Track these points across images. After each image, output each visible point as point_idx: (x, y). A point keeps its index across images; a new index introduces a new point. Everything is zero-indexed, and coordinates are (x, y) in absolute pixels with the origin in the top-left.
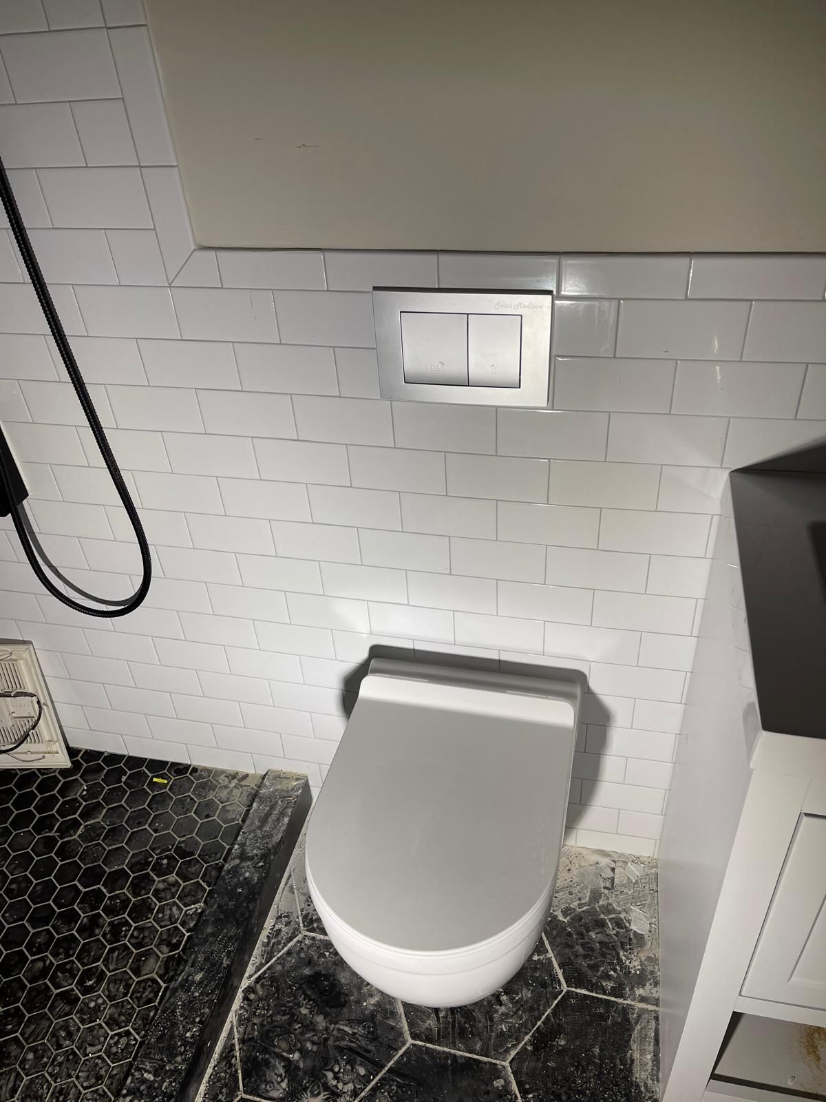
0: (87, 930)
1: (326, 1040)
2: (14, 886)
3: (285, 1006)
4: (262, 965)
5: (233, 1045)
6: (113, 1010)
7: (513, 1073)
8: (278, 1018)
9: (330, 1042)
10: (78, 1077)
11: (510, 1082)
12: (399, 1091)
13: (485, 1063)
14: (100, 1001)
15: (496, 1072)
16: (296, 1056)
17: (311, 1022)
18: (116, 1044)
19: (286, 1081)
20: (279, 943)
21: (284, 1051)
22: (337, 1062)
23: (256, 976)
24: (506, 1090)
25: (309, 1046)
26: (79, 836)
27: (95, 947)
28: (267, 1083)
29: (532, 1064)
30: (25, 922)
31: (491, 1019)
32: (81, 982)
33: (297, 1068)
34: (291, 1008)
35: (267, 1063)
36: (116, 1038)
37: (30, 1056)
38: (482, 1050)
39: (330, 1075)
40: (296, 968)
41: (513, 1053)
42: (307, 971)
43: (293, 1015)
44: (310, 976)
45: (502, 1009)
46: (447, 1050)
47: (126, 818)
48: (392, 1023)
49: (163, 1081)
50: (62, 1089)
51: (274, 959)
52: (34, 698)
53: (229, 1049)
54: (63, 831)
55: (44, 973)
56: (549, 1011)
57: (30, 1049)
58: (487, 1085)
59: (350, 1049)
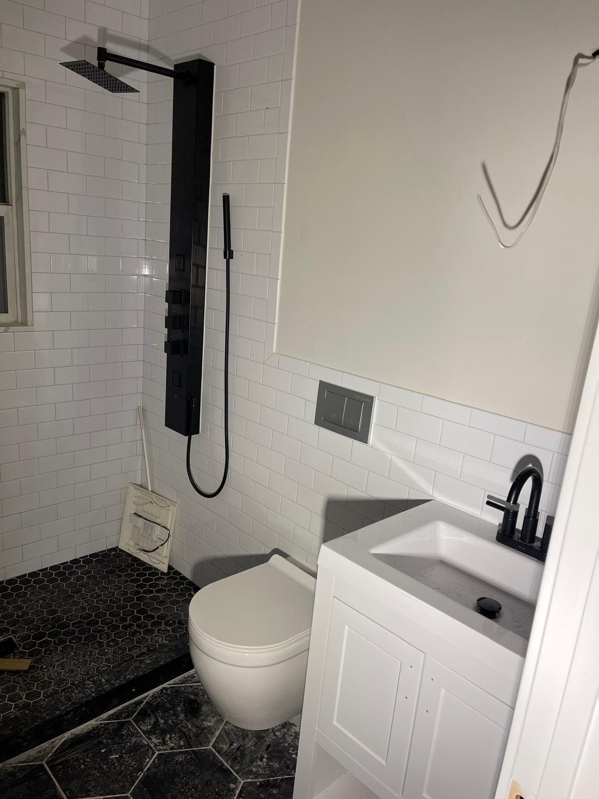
0: (126, 627)
1: (178, 724)
2: (114, 599)
3: (173, 702)
4: (177, 684)
5: (143, 702)
6: (111, 656)
7: (242, 786)
8: (167, 704)
9: (179, 726)
10: (81, 669)
11: (238, 788)
12: (190, 760)
13: (234, 775)
14: (110, 651)
15: (235, 781)
16: (162, 721)
17: (178, 714)
18: (103, 667)
19: (151, 727)
20: (191, 681)
21: (159, 716)
22: (175, 734)
23: (172, 686)
24: (233, 790)
25: (170, 721)
26: (150, 597)
27: (123, 633)
28: (143, 722)
29: (254, 790)
30: (108, 612)
31: (252, 763)
32: (109, 642)
33: (159, 725)
34: (175, 704)
35: (149, 716)
36: (104, 665)
37: (72, 654)
38: (237, 770)
39: (169, 736)
40: (189, 693)
41: (249, 780)
42: (192, 697)
43: (174, 707)
44: (192, 699)
45: (260, 763)
46: (222, 760)
47: (171, 600)
48: (209, 736)
49: (107, 685)
50: (73, 669)
51: (184, 685)
52: (168, 531)
53: (140, 702)
54: (145, 592)
55: (99, 632)
56: (281, 777)
57: (74, 652)
58: (227, 782)
59: (184, 733)
